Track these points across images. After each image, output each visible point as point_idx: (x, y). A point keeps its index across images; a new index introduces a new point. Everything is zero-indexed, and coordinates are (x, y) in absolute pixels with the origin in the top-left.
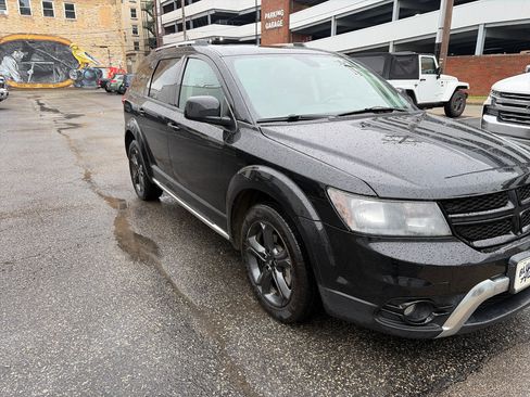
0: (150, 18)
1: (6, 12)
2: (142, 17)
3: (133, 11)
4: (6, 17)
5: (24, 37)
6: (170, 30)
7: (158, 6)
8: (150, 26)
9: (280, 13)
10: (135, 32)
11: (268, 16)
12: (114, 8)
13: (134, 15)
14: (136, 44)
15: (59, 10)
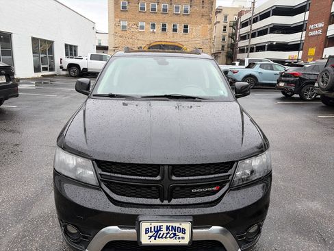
0: (234, 31)
1: (155, 30)
2: (229, 30)
3: (225, 27)
4: (154, 33)
5: (160, 43)
6: (243, 38)
7: (239, 23)
8: (233, 36)
9: (321, 25)
10: (224, 40)
11: (311, 27)
12: (209, 26)
13: (225, 30)
14: (223, 46)
15: (180, 29)
